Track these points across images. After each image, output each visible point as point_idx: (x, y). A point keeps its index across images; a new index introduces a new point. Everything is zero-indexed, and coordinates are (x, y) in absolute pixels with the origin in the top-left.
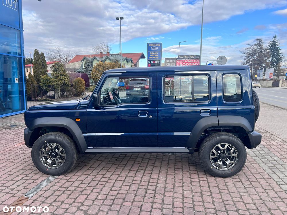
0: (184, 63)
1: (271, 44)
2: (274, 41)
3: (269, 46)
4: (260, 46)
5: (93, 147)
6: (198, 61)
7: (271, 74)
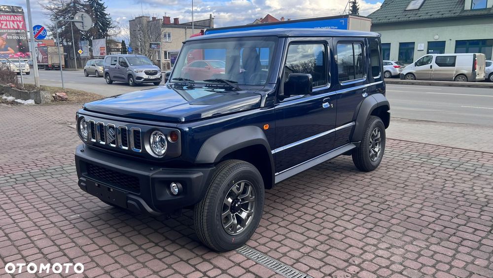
5: (278, 172)
6: (20, 18)
7: (102, 49)
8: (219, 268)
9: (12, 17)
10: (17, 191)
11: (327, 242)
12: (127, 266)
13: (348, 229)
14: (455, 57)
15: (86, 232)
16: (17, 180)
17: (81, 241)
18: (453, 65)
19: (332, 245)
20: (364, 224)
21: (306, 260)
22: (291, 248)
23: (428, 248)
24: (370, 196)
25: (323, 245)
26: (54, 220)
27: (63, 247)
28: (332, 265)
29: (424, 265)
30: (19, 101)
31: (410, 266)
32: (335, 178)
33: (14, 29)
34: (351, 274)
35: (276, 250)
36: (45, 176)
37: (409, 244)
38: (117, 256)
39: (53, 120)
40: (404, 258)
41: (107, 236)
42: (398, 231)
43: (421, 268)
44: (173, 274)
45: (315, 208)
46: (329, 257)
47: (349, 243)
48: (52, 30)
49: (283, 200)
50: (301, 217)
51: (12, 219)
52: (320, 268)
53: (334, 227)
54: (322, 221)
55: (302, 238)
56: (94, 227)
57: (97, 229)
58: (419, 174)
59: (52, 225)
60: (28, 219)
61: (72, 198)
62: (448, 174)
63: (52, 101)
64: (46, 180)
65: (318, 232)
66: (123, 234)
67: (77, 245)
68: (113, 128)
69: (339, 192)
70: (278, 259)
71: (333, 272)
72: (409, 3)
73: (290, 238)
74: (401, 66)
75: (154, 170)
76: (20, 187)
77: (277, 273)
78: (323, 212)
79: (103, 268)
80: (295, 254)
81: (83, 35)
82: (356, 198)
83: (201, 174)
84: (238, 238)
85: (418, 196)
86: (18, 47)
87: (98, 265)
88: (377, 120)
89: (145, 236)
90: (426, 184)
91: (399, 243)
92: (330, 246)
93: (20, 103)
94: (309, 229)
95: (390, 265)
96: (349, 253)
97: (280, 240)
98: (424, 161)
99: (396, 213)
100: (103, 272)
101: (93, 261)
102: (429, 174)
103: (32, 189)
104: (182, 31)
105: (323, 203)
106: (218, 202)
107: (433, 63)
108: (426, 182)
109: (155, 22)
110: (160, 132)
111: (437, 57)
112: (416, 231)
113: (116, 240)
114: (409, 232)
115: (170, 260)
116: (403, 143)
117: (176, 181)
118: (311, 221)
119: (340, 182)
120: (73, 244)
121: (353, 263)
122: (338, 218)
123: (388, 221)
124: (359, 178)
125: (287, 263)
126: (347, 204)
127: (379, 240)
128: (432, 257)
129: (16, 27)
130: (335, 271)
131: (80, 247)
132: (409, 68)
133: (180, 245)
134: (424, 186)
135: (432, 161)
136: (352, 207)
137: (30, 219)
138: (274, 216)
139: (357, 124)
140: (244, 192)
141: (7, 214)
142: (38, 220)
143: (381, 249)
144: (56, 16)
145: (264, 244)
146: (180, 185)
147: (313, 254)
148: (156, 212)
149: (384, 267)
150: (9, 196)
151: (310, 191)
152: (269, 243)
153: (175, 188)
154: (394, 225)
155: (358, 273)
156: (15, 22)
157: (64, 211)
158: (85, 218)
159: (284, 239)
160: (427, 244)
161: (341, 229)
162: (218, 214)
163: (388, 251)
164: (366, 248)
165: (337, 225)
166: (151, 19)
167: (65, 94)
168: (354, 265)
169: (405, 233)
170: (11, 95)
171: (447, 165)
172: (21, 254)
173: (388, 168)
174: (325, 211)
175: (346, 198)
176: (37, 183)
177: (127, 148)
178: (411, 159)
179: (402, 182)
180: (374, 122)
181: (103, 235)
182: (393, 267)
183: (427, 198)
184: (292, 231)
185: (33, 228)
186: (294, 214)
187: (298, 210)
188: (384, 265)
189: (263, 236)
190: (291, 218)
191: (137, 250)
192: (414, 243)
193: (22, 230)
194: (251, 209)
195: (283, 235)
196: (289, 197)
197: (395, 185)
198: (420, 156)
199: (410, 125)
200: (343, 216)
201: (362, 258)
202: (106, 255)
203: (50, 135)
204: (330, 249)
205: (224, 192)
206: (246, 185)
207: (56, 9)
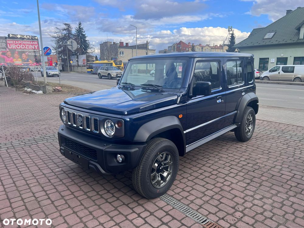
0: (17, 44)
1: (77, 31)
2: (79, 27)
3: (76, 32)
4: (69, 32)
5: (188, 145)
6: (36, 43)
7: (84, 60)
8: (148, 211)
9: (31, 42)
10: (25, 151)
11: (220, 193)
12: (88, 208)
13: (233, 183)
14: (294, 67)
15: (64, 181)
16: (26, 144)
17: (60, 188)
18: (293, 72)
19: (223, 195)
20: (243, 180)
21: (206, 206)
22: (196, 197)
23: (288, 199)
24: (246, 159)
25: (217, 195)
26: (45, 172)
27: (48, 192)
28: (223, 211)
29: (286, 213)
30: (34, 91)
31: (277, 213)
32: (223, 146)
33: (32, 49)
34: (237, 218)
35: (186, 198)
36: (43, 141)
37: (275, 196)
38: (82, 200)
39: (52, 104)
40: (273, 206)
41: (77, 185)
42: (267, 185)
43: (285, 215)
44: (118, 215)
45: (211, 167)
46: (222, 204)
47: (234, 194)
48: (56, 49)
49: (191, 161)
50: (203, 174)
51: (19, 170)
52: (216, 213)
53: (224, 182)
54: (216, 177)
55: (204, 189)
56: (70, 177)
57: (71, 179)
58: (278, 144)
59: (43, 176)
60: (29, 171)
61: (58, 157)
62: (296, 144)
63: (53, 92)
64: (43, 143)
65: (214, 185)
66: (88, 183)
67: (57, 191)
68: (81, 116)
69: (226, 156)
70: (188, 205)
71: (225, 217)
72: (266, 34)
73: (195, 189)
74: (261, 72)
75: (106, 145)
76: (27, 148)
77: (187, 216)
78: (216, 170)
79: (72, 209)
80: (199, 202)
81: (73, 52)
82: (237, 161)
83: (137, 149)
84: (161, 190)
85: (278, 160)
86: (34, 59)
87: (69, 207)
88: (250, 109)
89: (101, 185)
90: (282, 151)
91: (268, 195)
92: (222, 196)
93: (34, 93)
94: (208, 183)
95: (264, 212)
96: (235, 202)
97: (189, 190)
98: (280, 135)
99: (264, 172)
100: (72, 212)
101: (66, 203)
102: (284, 144)
103: (34, 150)
104: (130, 50)
105: (216, 164)
106: (149, 167)
107: (280, 71)
108: (283, 150)
109: (115, 45)
110: (110, 121)
111: (283, 67)
112: (279, 186)
113: (82, 188)
114: (274, 187)
115: (116, 204)
116: (265, 122)
117: (120, 153)
118: (209, 177)
119: (227, 149)
120: (55, 190)
121: (238, 210)
122: (227, 175)
123: (259, 178)
124: (238, 146)
125: (194, 208)
126: (232, 165)
127: (255, 192)
128: (291, 206)
129: (34, 48)
130: (226, 216)
131: (60, 193)
132: (265, 74)
133: (123, 192)
134: (281, 153)
135: (285, 135)
136: (235, 167)
137: (30, 171)
138: (185, 172)
139: (238, 112)
140: (166, 159)
141: (17, 167)
142: (35, 172)
143: (256, 199)
144: (58, 42)
145: (178, 194)
146: (123, 156)
147: (211, 202)
148: (107, 173)
149: (259, 214)
150: (20, 154)
151: (208, 155)
152: (181, 193)
153: (120, 158)
154: (264, 181)
155: (242, 218)
156: (33, 45)
157: (52, 166)
158: (65, 171)
159: (192, 190)
160: (287, 196)
161: (229, 183)
162: (148, 175)
163: (261, 201)
164: (246, 198)
165: (226, 180)
166: (112, 43)
167: (60, 88)
168: (239, 211)
169: (272, 187)
170: (29, 88)
171: (295, 138)
172: (21, 197)
173: (257, 140)
174: (218, 170)
175: (231, 161)
176: (37, 146)
177: (89, 130)
178: (271, 133)
179: (267, 149)
180: (249, 111)
181: (75, 183)
182: (266, 214)
183: (284, 162)
184: (196, 184)
185: (31, 178)
186: (198, 171)
187: (200, 169)
188: (259, 212)
189: (178, 187)
190: (196, 174)
191: (95, 195)
192: (278, 195)
193: (24, 179)
194: (170, 170)
195: (191, 187)
196: (194, 159)
197: (263, 152)
198: (277, 132)
199: (268, 110)
200: (230, 173)
201: (244, 206)
202: (75, 199)
203: (49, 114)
204: (222, 198)
205: (152, 161)
206: (167, 155)
207: (58, 37)
